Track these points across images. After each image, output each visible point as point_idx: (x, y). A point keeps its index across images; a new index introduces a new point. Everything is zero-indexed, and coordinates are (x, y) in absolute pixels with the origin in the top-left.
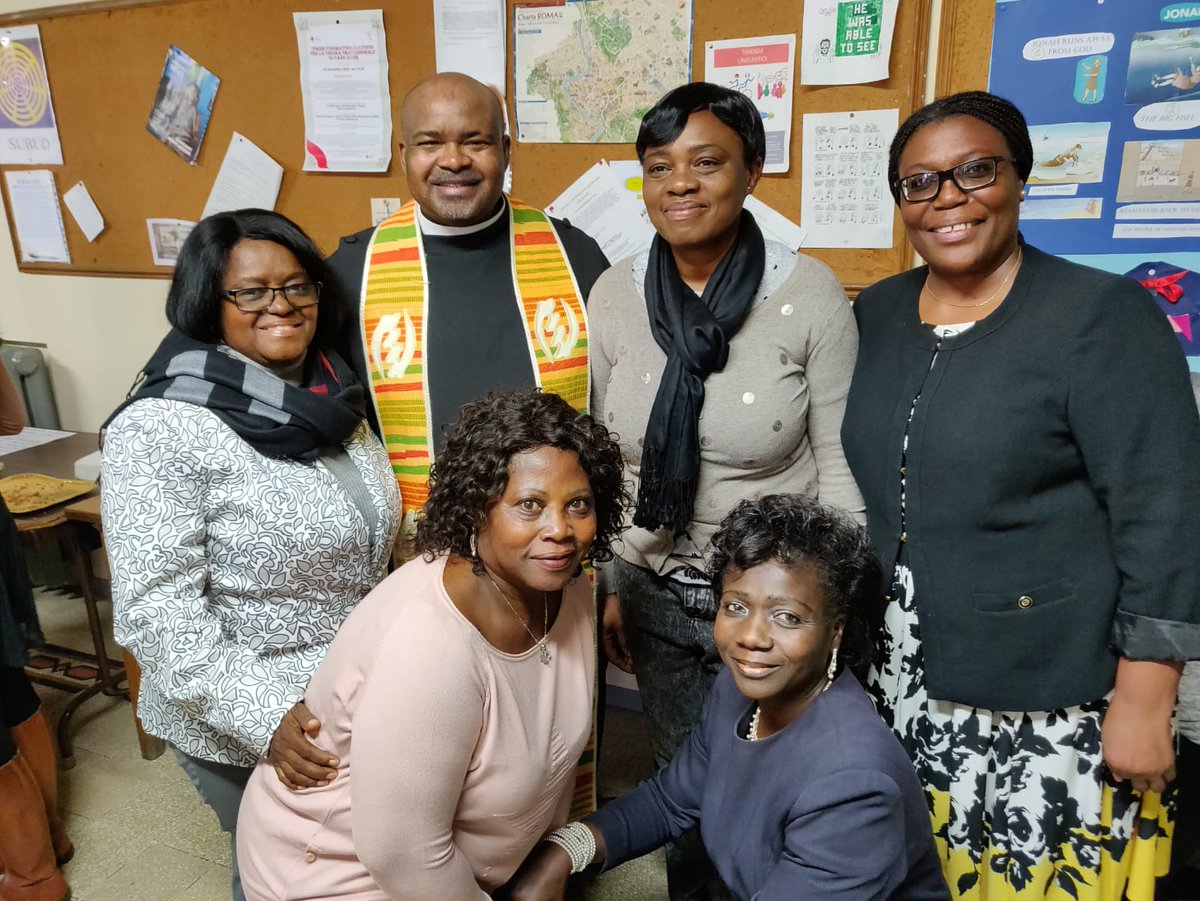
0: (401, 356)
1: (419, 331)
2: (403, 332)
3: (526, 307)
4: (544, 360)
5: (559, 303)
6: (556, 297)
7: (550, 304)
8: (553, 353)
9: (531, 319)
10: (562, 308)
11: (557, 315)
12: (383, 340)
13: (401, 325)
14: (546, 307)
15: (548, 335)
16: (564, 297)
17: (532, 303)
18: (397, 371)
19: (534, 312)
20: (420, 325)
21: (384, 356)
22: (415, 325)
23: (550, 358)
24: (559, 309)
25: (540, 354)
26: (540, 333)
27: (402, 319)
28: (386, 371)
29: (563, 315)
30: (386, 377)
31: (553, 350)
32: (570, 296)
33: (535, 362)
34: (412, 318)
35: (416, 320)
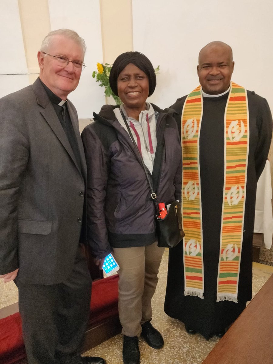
0: (192, 132)
1: (198, 124)
2: (194, 125)
3: (227, 123)
4: (229, 141)
5: (239, 122)
6: (239, 120)
7: (237, 122)
8: (233, 139)
9: (227, 127)
10: (240, 124)
11: (238, 126)
12: (187, 127)
13: (193, 122)
14: (234, 124)
15: (233, 133)
16: (242, 120)
17: (229, 122)
18: (190, 137)
19: (229, 125)
20: (199, 122)
21: (187, 132)
22: (197, 122)
23: (232, 141)
24: (239, 124)
25: (228, 139)
26: (229, 132)
27: (194, 120)
28: (187, 137)
29: (240, 126)
30: (187, 138)
31: (233, 138)
32: (245, 120)
33: (226, 141)
34: (197, 120)
35: (198, 121)
